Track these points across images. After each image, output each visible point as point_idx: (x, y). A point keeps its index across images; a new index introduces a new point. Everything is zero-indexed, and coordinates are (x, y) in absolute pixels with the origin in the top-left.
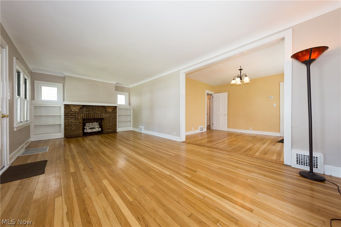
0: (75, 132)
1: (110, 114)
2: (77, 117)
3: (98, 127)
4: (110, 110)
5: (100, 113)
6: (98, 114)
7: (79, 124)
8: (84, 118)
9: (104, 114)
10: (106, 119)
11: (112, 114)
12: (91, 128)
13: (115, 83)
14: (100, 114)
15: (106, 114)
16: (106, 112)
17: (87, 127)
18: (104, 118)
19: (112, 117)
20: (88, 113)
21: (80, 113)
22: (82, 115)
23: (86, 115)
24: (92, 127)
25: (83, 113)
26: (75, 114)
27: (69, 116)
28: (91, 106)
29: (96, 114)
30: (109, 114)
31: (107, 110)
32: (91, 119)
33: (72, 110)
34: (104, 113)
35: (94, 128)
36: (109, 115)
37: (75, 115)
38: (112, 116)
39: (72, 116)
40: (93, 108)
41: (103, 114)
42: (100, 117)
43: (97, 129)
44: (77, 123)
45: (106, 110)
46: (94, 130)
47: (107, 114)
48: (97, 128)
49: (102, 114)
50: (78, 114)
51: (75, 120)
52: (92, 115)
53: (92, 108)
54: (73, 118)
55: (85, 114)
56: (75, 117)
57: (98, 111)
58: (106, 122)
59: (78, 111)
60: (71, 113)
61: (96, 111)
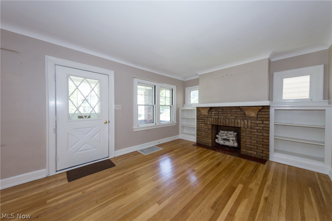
0: (205, 139)
1: (251, 120)
2: (206, 122)
3: (233, 140)
4: (253, 114)
5: (233, 117)
6: (230, 120)
7: (208, 131)
8: (213, 123)
9: (241, 120)
10: (244, 129)
11: (258, 122)
12: (225, 139)
13: (267, 56)
14: (233, 120)
15: (244, 120)
16: (245, 117)
17: (219, 136)
18: (240, 128)
19: (257, 128)
20: (217, 117)
21: (209, 116)
22: (210, 120)
23: (215, 120)
24: (225, 137)
25: (212, 117)
26: (204, 118)
27: (200, 120)
28: (221, 108)
29: (227, 120)
30: (249, 121)
31: (247, 113)
32: (221, 126)
33: (201, 113)
34: (241, 118)
35: (228, 140)
36: (249, 124)
37: (205, 120)
38: (257, 126)
39: (202, 120)
40: (224, 110)
41: (239, 121)
42: (233, 125)
43: (232, 143)
44: (206, 130)
45: (245, 114)
46: (227, 143)
47: (246, 121)
48: (231, 141)
49: (236, 121)
50: (207, 118)
51: (204, 125)
52: (222, 121)
53: (222, 110)
54: (203, 123)
55: (213, 118)
56: (205, 122)
57: (230, 115)
58: (245, 135)
59: (207, 114)
60: (202, 116)
61: (227, 115)
